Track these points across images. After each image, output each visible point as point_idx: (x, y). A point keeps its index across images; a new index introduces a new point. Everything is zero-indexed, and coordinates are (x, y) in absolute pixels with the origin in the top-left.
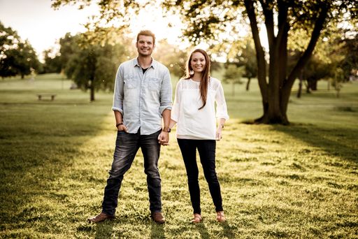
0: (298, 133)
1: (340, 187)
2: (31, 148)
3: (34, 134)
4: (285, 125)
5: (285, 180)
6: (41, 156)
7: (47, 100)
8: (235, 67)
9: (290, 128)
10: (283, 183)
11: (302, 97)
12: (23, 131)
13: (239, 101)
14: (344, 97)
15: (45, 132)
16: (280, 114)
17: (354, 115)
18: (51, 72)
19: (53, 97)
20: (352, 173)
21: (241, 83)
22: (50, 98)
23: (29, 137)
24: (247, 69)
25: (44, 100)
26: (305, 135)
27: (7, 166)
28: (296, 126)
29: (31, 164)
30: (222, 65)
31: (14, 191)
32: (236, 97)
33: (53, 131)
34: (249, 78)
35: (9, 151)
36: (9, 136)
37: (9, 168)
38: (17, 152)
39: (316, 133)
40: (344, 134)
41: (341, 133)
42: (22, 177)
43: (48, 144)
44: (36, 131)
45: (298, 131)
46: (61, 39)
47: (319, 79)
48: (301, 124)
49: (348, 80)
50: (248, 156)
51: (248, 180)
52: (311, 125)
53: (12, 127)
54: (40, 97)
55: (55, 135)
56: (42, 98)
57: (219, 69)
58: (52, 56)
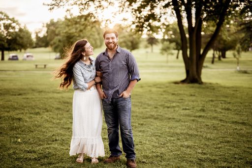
0: (208, 89)
1: (226, 122)
2: (42, 101)
3: (40, 92)
4: (200, 84)
5: (196, 119)
6: (49, 106)
7: (42, 68)
8: (168, 43)
9: (203, 86)
10: (193, 120)
11: (215, 63)
12: (33, 90)
13: (171, 67)
14: (244, 63)
15: (47, 90)
16: (197, 77)
17: (248, 76)
18: (40, 47)
19: (45, 66)
20: (237, 114)
21: (172, 54)
22: (43, 67)
23: (37, 94)
24: (177, 44)
25: (39, 68)
26: (212, 91)
27: (31, 112)
28: (207, 85)
29: (44, 111)
30: (159, 41)
31: (40, 126)
32: (170, 64)
33: (51, 90)
34: (179, 50)
35: (29, 103)
36: (25, 94)
37: (32, 113)
38: (34, 103)
39: (220, 89)
40: (238, 89)
41: (236, 89)
42: (42, 118)
43: (51, 98)
44: (41, 90)
45: (208, 88)
46: (47, 24)
47: (227, 50)
48: (210, 84)
49: (248, 50)
50: (174, 104)
51: (174, 119)
52: (217, 84)
53: (25, 87)
54: (36, 66)
55: (53, 92)
56: (38, 67)
57: (158, 44)
58: (41, 35)
